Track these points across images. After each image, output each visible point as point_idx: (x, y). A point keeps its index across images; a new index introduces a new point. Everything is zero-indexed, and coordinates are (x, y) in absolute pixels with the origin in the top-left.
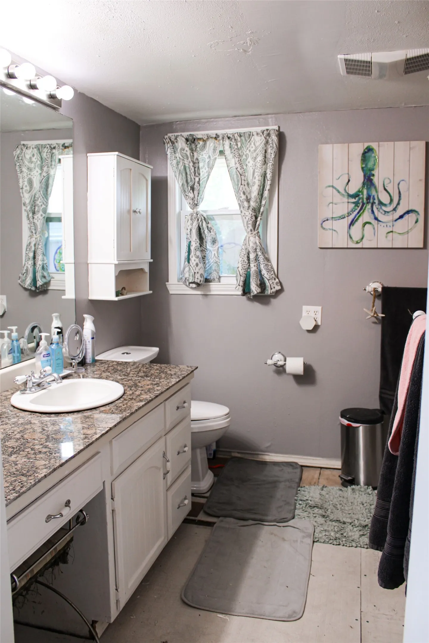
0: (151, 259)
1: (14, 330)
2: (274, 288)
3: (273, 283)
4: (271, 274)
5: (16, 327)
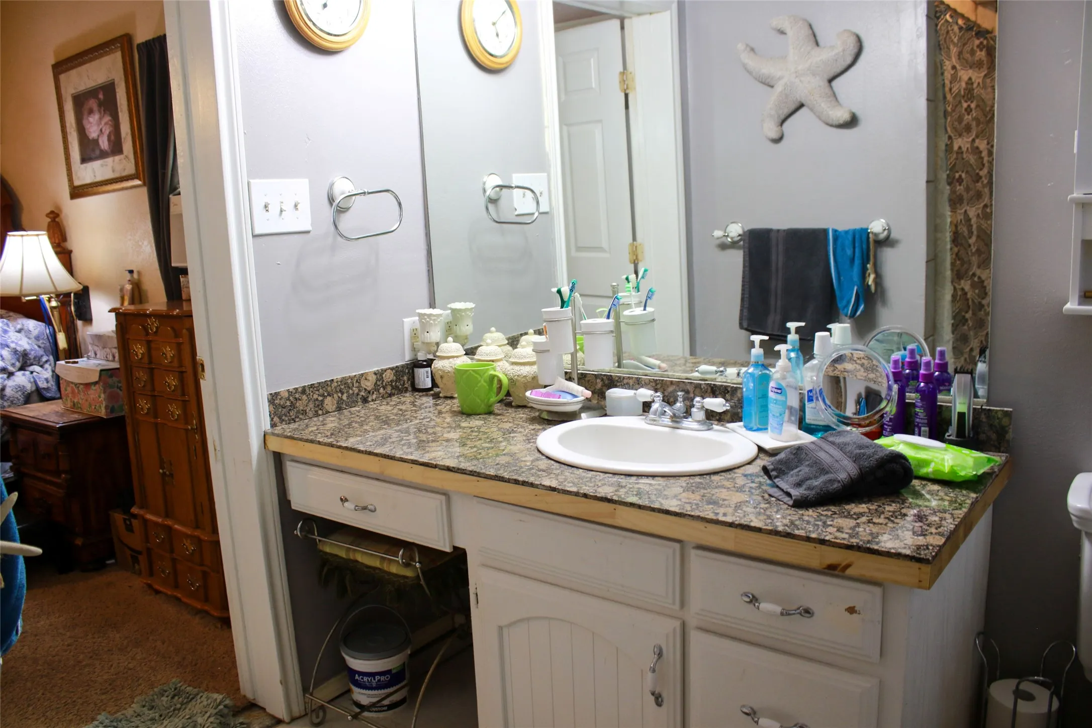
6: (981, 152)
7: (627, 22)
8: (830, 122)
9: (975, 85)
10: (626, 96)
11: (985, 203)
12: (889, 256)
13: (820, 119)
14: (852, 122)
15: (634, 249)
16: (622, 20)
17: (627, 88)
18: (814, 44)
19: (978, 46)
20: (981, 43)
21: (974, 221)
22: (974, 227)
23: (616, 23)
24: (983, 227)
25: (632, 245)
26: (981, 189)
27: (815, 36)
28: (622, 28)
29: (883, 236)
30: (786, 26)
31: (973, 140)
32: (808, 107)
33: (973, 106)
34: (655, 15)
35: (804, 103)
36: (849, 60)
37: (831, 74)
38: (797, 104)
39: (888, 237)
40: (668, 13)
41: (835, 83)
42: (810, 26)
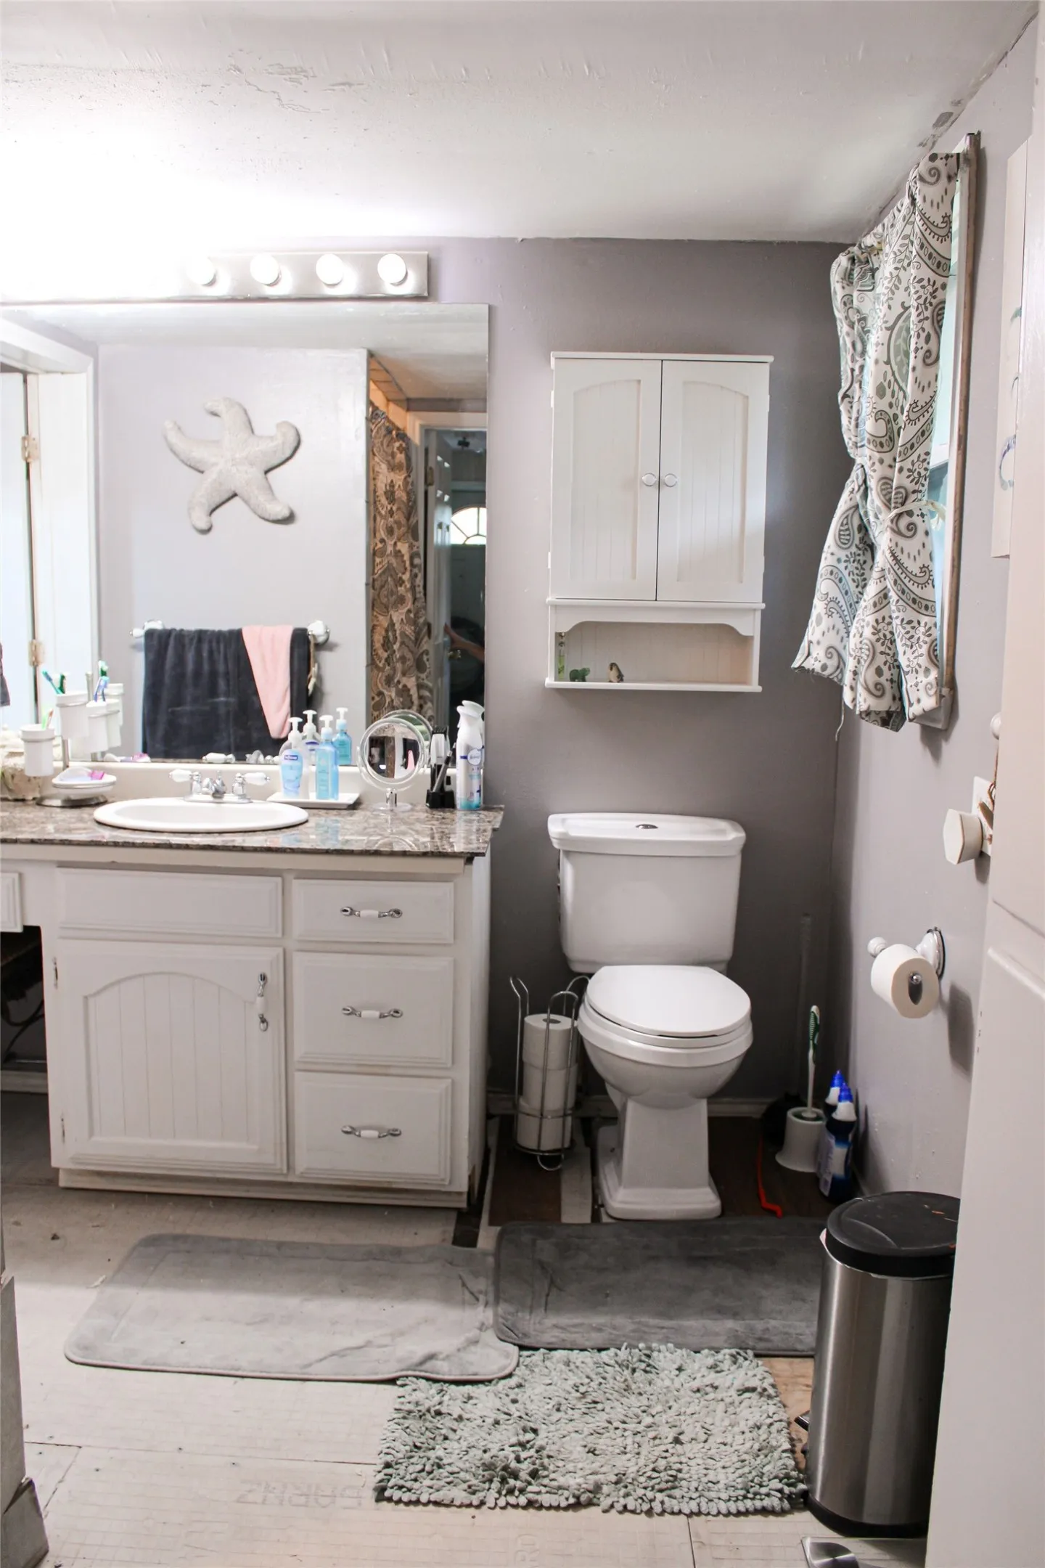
0: (763, 602)
1: (342, 716)
2: (919, 701)
3: (916, 685)
4: (916, 654)
5: (346, 710)
6: (403, 556)
7: (29, 378)
8: (267, 517)
9: (396, 487)
10: (28, 465)
11: (408, 607)
12: (326, 658)
13: (255, 513)
14: (289, 519)
15: (34, 649)
16: (25, 374)
17: (29, 456)
18: (250, 432)
19: (398, 449)
20: (401, 445)
21: (397, 626)
22: (398, 632)
23: (19, 377)
24: (407, 633)
25: (32, 644)
26: (404, 594)
27: (250, 423)
28: (25, 381)
29: (321, 639)
30: (221, 408)
31: (395, 544)
32: (241, 497)
33: (394, 508)
34: (69, 375)
35: (237, 492)
36: (288, 454)
37: (270, 466)
38: (230, 494)
39: (327, 640)
40: (84, 375)
41: (270, 475)
42: (245, 412)
